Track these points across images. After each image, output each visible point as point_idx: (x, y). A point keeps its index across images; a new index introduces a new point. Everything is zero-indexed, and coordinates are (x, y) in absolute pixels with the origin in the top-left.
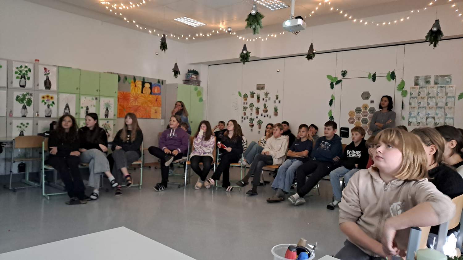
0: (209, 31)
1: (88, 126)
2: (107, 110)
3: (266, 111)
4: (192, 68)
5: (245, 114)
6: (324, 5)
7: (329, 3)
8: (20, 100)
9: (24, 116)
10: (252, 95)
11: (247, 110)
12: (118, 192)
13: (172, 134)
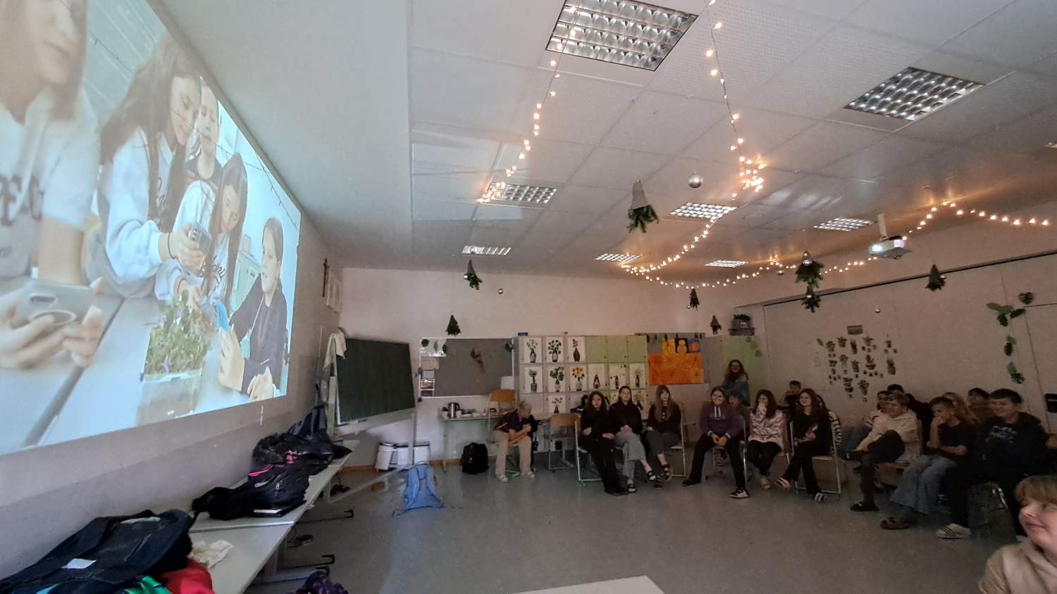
2: (638, 378)
3: (873, 367)
4: (741, 312)
5: (834, 372)
6: (941, 209)
7: (953, 205)
8: (554, 375)
9: (558, 391)
10: (842, 342)
11: (836, 365)
12: (657, 484)
13: (717, 414)
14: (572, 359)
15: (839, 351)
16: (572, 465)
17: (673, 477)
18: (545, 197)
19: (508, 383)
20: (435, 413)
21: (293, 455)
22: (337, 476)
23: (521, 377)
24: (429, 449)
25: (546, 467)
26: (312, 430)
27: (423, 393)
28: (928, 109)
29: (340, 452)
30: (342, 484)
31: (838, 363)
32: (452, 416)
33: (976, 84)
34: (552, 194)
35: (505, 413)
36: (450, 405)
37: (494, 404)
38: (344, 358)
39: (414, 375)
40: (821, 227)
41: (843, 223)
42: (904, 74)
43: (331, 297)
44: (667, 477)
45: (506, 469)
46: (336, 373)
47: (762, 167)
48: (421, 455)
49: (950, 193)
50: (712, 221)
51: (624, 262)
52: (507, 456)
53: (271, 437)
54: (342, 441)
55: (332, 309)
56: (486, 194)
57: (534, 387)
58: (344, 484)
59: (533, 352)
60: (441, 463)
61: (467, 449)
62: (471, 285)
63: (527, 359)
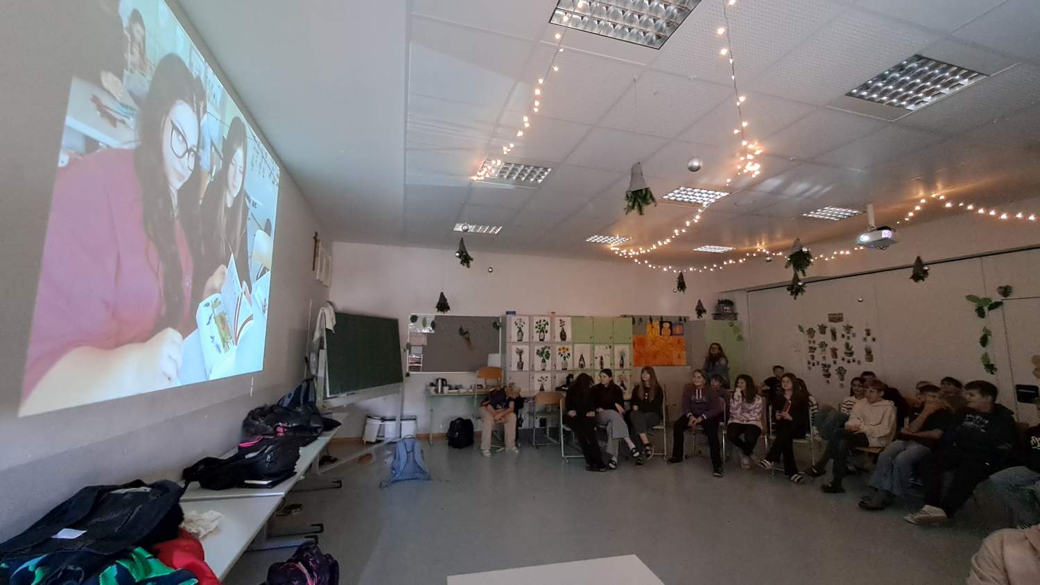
0: (742, 255)
1: (603, 383)
2: (622, 358)
3: (851, 354)
4: (724, 297)
5: (813, 357)
6: (930, 200)
7: (942, 197)
8: (540, 353)
9: (544, 370)
10: (823, 329)
11: (816, 352)
12: (638, 463)
13: (699, 396)
14: (558, 339)
15: (819, 338)
16: (556, 442)
17: (654, 455)
18: (539, 177)
19: (495, 360)
20: (421, 388)
21: (284, 427)
22: (327, 447)
23: (508, 354)
24: (416, 422)
25: (530, 442)
26: (302, 402)
27: (411, 368)
28: (929, 99)
29: (330, 425)
30: (330, 455)
31: (818, 349)
32: (440, 391)
33: (980, 74)
34: (546, 173)
35: (492, 390)
36: (437, 380)
37: (481, 381)
38: (334, 332)
39: (402, 350)
40: (810, 215)
41: (832, 213)
42: (910, 61)
43: (321, 270)
44: (649, 456)
45: (492, 444)
46: (325, 346)
47: (758, 152)
48: (408, 429)
49: (939, 186)
50: (704, 206)
51: (614, 244)
52: (492, 432)
53: (262, 409)
54: (331, 413)
55: (321, 282)
56: (480, 171)
57: (520, 365)
58: (333, 455)
59: (520, 330)
60: (427, 437)
61: (453, 423)
62: (462, 263)
63: (515, 338)
